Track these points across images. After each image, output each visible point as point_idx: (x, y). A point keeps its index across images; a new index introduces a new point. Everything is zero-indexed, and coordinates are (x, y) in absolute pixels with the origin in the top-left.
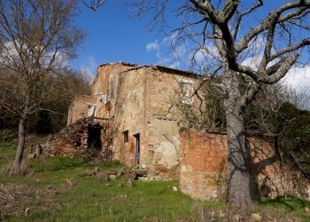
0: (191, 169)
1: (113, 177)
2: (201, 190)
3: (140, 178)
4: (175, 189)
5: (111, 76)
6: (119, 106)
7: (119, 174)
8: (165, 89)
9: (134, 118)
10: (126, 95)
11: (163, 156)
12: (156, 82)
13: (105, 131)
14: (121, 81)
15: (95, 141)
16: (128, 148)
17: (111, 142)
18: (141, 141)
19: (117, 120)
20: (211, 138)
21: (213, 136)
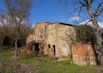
0: (77, 56)
1: (48, 60)
2: (81, 62)
3: (57, 60)
4: (71, 62)
5: (42, 27)
6: (46, 36)
7: (50, 59)
8: (63, 30)
9: (52, 40)
10: (48, 32)
11: (63, 52)
12: (60, 28)
13: (40, 45)
14: (46, 28)
15: (37, 49)
16: (51, 50)
17: (43, 48)
18: (56, 48)
19: (45, 41)
20: (83, 45)
21: (84, 44)
